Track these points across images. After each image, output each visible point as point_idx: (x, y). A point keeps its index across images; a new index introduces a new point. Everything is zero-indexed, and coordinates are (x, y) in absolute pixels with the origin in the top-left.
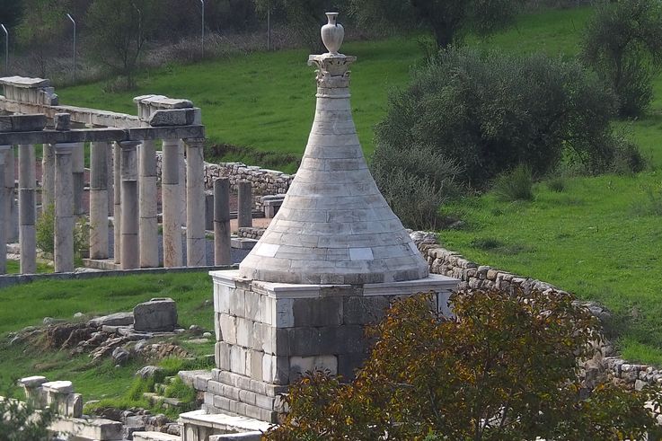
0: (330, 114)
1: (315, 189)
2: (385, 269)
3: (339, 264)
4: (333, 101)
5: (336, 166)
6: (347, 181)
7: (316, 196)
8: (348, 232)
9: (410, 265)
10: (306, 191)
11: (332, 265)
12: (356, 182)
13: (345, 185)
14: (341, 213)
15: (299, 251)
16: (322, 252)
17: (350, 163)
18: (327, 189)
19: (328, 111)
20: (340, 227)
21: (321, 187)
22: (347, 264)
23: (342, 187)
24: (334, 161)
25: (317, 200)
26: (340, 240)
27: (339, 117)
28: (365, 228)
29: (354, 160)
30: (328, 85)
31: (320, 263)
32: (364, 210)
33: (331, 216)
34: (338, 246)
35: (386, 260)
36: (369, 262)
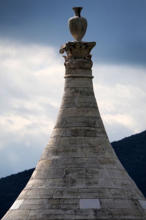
0: (73, 90)
1: (56, 152)
2: (110, 217)
3: (69, 212)
4: (76, 79)
5: (76, 133)
6: (84, 145)
7: (57, 157)
8: (80, 185)
9: (135, 215)
10: (50, 154)
11: (62, 212)
12: (92, 146)
13: (82, 148)
14: (76, 171)
15: (37, 202)
16: (55, 202)
17: (88, 130)
18: (66, 151)
19: (71, 88)
20: (74, 182)
21: (61, 149)
22: (75, 211)
23: (79, 150)
24: (74, 128)
25: (57, 160)
26: (73, 192)
27: (81, 92)
28: (96, 183)
29: (92, 129)
30: (72, 66)
31: (53, 211)
32: (97, 169)
33: (67, 173)
34: (69, 197)
35: (112, 210)
36: (95, 211)
